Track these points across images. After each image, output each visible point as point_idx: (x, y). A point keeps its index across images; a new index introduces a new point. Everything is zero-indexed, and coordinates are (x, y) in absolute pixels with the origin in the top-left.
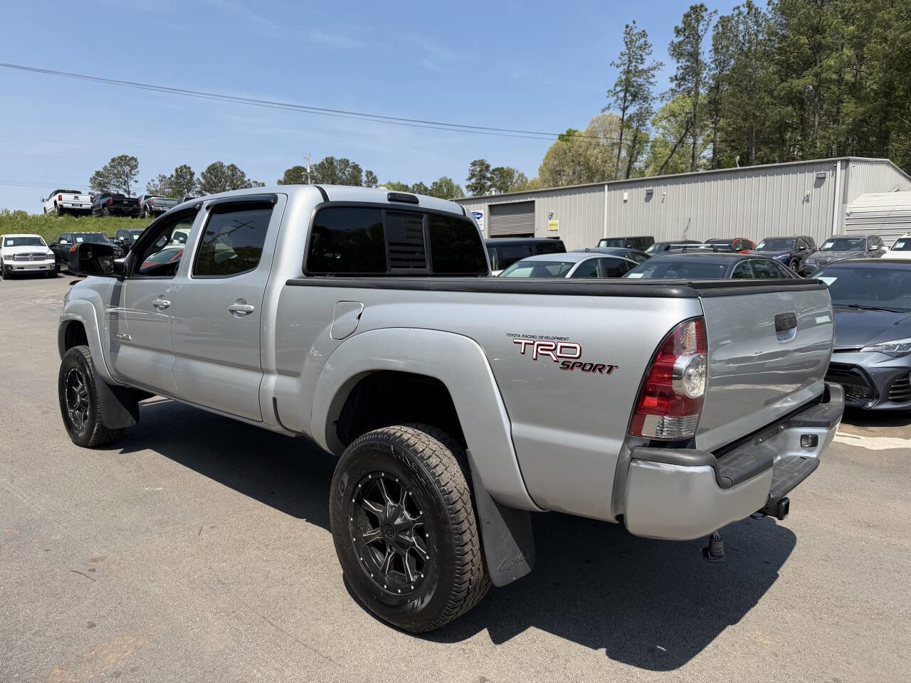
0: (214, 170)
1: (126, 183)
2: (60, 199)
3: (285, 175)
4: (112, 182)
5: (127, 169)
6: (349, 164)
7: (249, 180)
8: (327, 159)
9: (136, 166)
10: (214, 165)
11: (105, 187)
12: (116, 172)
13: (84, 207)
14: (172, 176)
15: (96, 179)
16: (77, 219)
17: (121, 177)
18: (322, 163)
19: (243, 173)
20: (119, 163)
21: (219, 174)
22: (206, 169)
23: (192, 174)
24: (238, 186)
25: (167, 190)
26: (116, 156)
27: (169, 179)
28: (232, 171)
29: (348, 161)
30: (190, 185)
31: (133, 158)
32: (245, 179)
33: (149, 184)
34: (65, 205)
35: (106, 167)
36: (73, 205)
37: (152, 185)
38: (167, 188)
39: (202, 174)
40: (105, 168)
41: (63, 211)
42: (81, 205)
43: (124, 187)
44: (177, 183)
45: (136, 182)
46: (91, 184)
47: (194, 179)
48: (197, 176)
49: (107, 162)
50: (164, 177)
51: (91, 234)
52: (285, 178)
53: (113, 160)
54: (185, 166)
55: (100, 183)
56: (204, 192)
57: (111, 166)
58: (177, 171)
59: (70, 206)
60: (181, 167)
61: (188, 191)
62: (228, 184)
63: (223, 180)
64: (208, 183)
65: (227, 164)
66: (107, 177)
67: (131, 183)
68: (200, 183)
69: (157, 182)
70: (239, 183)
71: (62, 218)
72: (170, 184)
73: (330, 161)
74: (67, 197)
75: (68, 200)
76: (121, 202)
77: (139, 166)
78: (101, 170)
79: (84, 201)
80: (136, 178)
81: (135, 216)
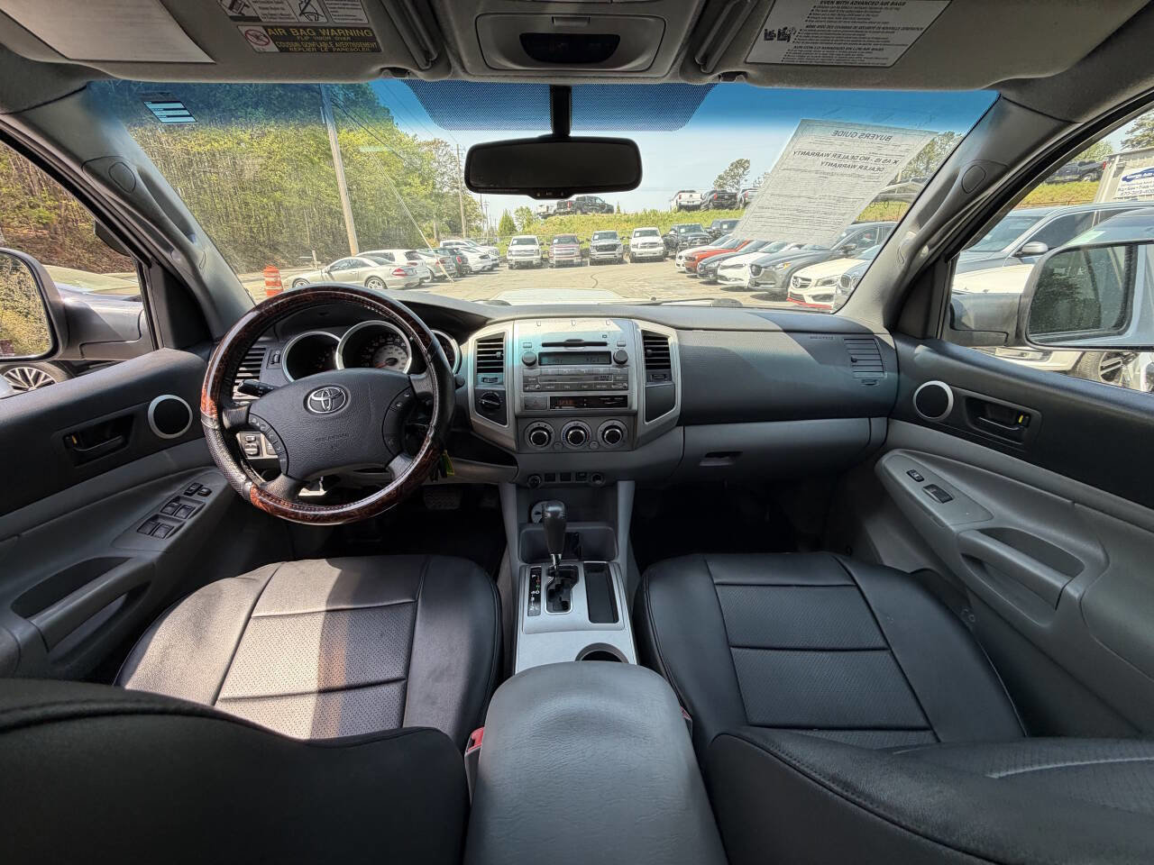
1: (738, 182)
2: (680, 198)
4: (728, 183)
5: (741, 170)
12: (732, 174)
13: (695, 203)
15: (719, 181)
16: (689, 214)
17: (735, 178)
20: (736, 167)
26: (735, 161)
31: (746, 161)
34: (683, 203)
35: (726, 171)
36: (688, 202)
41: (681, 207)
42: (693, 202)
45: (746, 180)
49: (727, 167)
51: (690, 226)
53: (732, 165)
55: (720, 185)
57: (730, 170)
59: (685, 203)
66: (725, 179)
67: (742, 182)
71: (680, 213)
74: (685, 196)
75: (685, 199)
76: (722, 198)
77: (750, 167)
78: (722, 173)
79: (696, 199)
80: (746, 177)
81: (731, 209)
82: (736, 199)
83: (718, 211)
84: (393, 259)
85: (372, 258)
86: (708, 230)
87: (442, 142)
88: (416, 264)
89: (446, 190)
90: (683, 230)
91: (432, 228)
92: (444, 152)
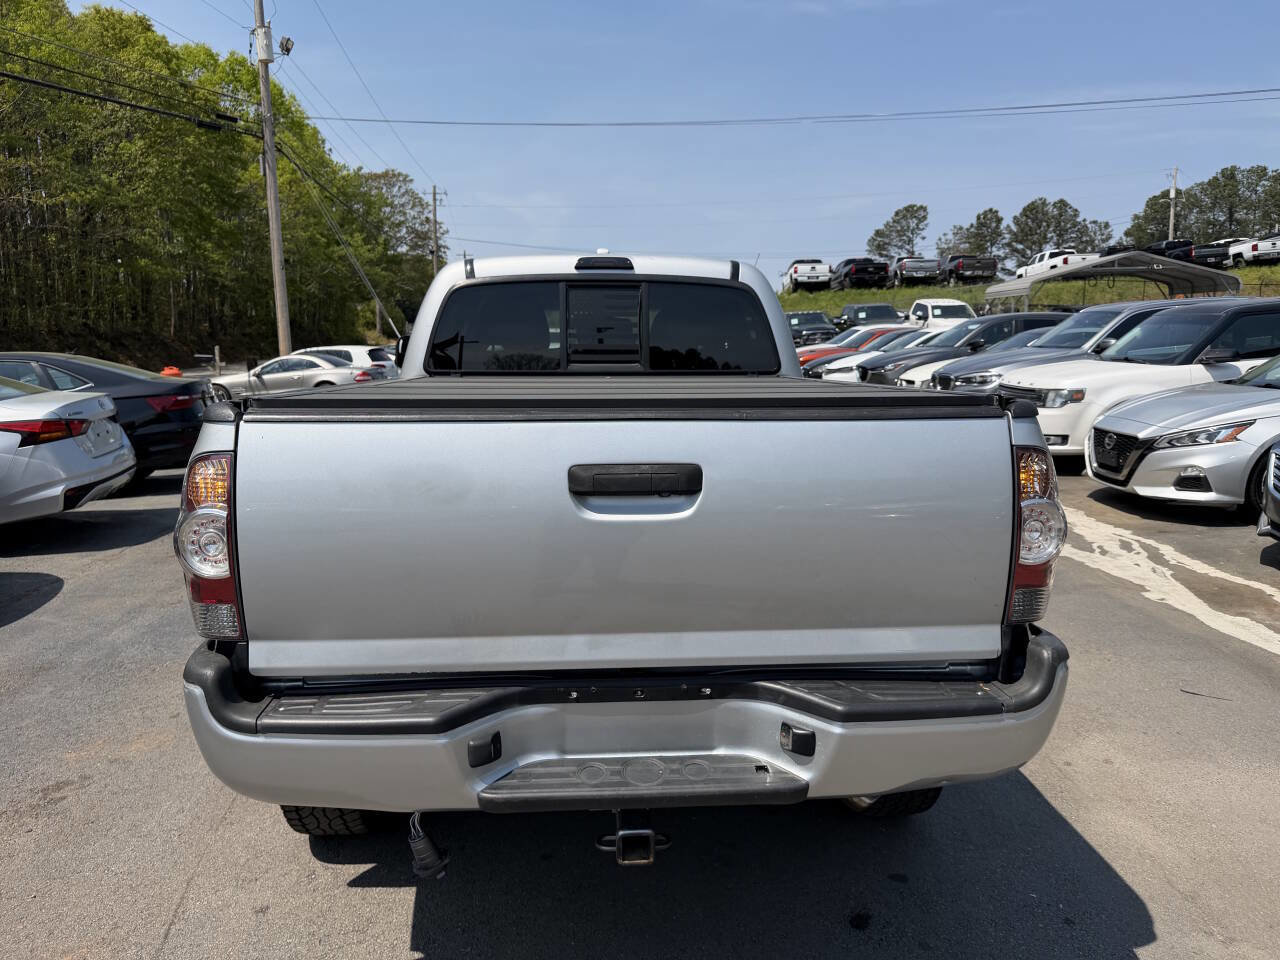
0: (1034, 212)
1: (910, 241)
2: (796, 272)
3: (1147, 205)
4: (894, 242)
5: (913, 223)
6: (1265, 175)
7: (1084, 220)
8: (1223, 171)
9: (925, 218)
10: (1033, 203)
11: (885, 249)
12: (899, 228)
13: (821, 279)
14: (972, 226)
15: (875, 240)
16: (811, 296)
17: (905, 235)
18: (1216, 179)
19: (1076, 210)
20: (904, 217)
21: (1040, 216)
22: (1020, 210)
23: (999, 220)
24: (1067, 230)
25: (962, 246)
26: (901, 208)
27: (968, 230)
28: (1060, 208)
29: (1265, 169)
30: (996, 234)
31: (921, 207)
32: (1079, 220)
33: (940, 239)
34: (800, 279)
35: (888, 223)
36: (809, 277)
37: (943, 240)
38: (965, 243)
39: (1015, 218)
40: (887, 225)
41: (797, 286)
42: (818, 277)
43: (908, 247)
44: (977, 235)
45: (924, 238)
46: (868, 248)
47: (1002, 227)
48: (1008, 221)
49: (889, 217)
50: (961, 228)
51: (808, 314)
52: (1145, 211)
53: (897, 214)
54: (991, 210)
55: (879, 245)
56: (1014, 244)
57: (894, 222)
58: (978, 218)
59: (805, 279)
60: (986, 212)
61: (992, 245)
62: (1051, 229)
63: (1044, 224)
64: (1022, 231)
65: (1052, 199)
66: (888, 236)
67: (917, 240)
68: (1011, 232)
69: (950, 236)
70: (1069, 226)
71: (795, 295)
72: (968, 238)
73: (1230, 175)
74: (804, 269)
75: (804, 272)
76: (865, 270)
77: (928, 216)
78: (881, 227)
79: (822, 272)
80: (924, 233)
81: (881, 287)
82: (887, 272)
83: (859, 291)
84: (350, 359)
85: (321, 355)
86: (835, 321)
87: (400, 174)
88: (383, 366)
89: (403, 249)
90: (795, 321)
91: (373, 312)
92: (403, 190)
